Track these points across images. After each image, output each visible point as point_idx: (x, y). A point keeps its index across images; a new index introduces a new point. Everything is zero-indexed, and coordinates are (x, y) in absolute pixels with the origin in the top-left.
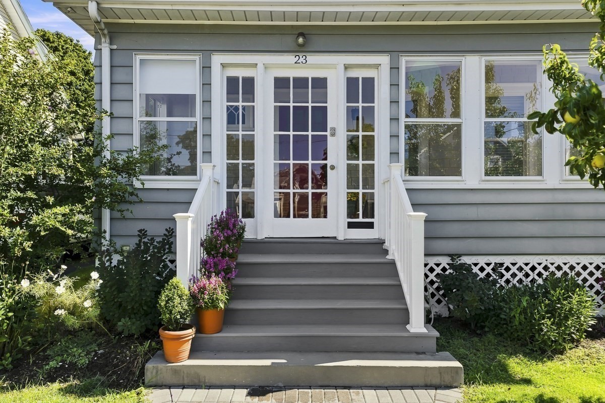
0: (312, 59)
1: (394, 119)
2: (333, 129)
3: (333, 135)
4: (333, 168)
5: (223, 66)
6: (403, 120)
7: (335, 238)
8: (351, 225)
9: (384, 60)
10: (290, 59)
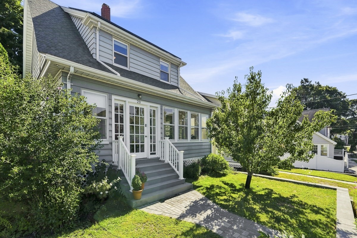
0: (142, 102)
1: (162, 124)
2: (146, 125)
3: (146, 126)
4: (146, 136)
5: (115, 99)
6: (163, 124)
7: (146, 158)
8: (151, 154)
9: (159, 106)
10: (136, 101)
